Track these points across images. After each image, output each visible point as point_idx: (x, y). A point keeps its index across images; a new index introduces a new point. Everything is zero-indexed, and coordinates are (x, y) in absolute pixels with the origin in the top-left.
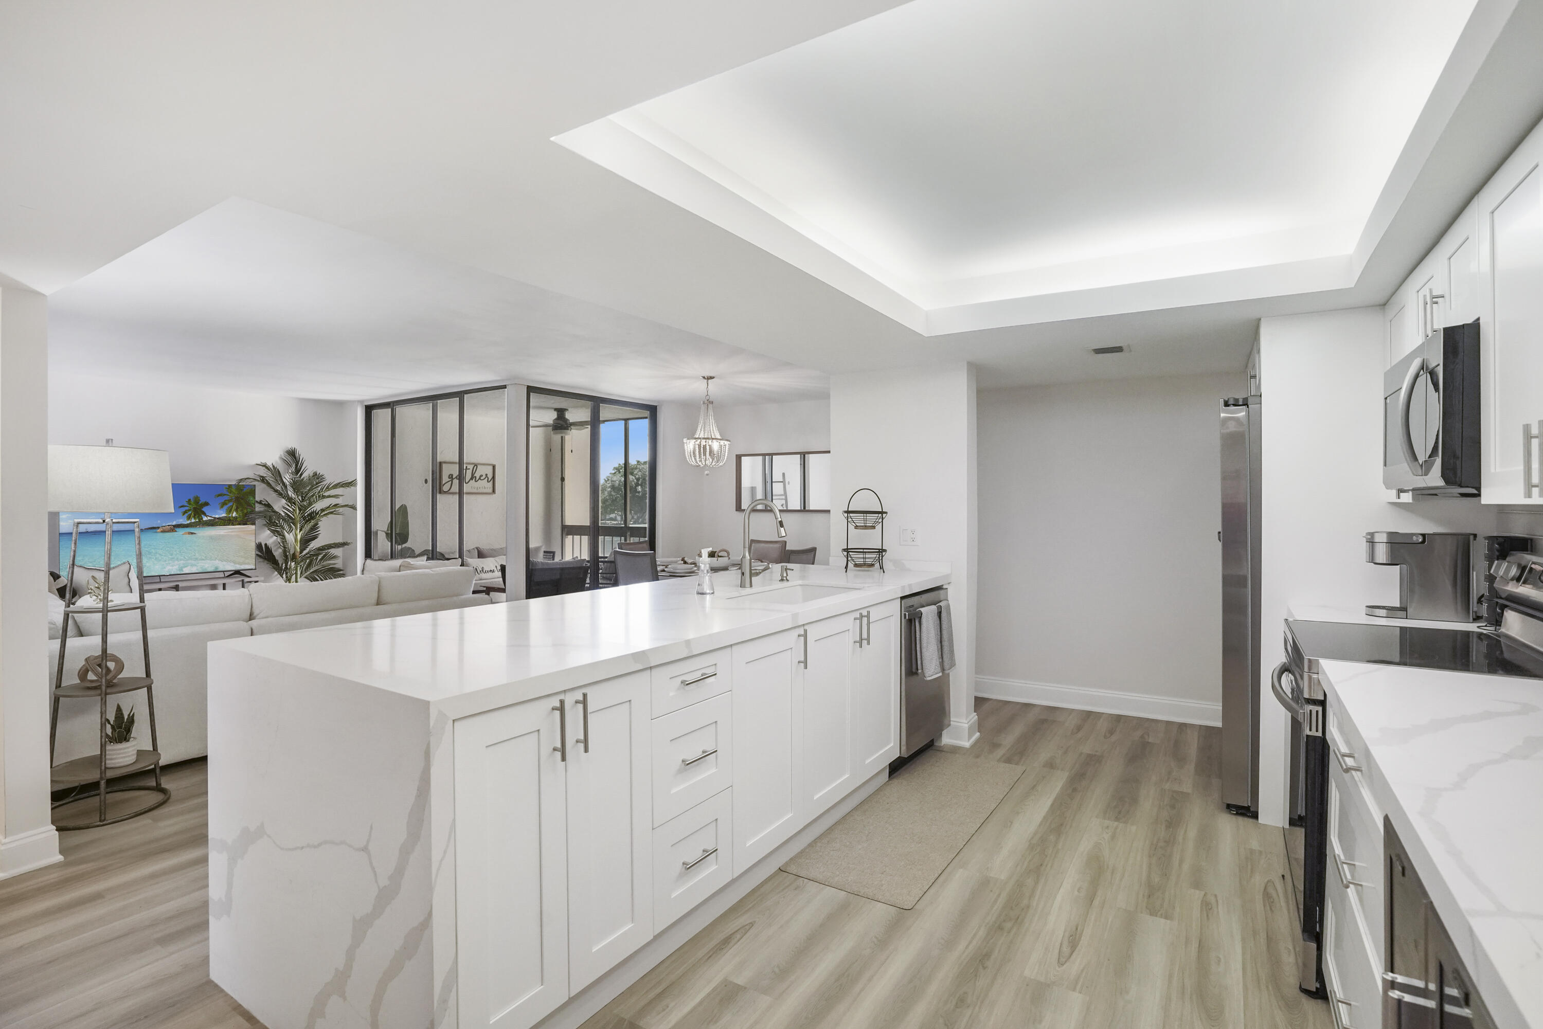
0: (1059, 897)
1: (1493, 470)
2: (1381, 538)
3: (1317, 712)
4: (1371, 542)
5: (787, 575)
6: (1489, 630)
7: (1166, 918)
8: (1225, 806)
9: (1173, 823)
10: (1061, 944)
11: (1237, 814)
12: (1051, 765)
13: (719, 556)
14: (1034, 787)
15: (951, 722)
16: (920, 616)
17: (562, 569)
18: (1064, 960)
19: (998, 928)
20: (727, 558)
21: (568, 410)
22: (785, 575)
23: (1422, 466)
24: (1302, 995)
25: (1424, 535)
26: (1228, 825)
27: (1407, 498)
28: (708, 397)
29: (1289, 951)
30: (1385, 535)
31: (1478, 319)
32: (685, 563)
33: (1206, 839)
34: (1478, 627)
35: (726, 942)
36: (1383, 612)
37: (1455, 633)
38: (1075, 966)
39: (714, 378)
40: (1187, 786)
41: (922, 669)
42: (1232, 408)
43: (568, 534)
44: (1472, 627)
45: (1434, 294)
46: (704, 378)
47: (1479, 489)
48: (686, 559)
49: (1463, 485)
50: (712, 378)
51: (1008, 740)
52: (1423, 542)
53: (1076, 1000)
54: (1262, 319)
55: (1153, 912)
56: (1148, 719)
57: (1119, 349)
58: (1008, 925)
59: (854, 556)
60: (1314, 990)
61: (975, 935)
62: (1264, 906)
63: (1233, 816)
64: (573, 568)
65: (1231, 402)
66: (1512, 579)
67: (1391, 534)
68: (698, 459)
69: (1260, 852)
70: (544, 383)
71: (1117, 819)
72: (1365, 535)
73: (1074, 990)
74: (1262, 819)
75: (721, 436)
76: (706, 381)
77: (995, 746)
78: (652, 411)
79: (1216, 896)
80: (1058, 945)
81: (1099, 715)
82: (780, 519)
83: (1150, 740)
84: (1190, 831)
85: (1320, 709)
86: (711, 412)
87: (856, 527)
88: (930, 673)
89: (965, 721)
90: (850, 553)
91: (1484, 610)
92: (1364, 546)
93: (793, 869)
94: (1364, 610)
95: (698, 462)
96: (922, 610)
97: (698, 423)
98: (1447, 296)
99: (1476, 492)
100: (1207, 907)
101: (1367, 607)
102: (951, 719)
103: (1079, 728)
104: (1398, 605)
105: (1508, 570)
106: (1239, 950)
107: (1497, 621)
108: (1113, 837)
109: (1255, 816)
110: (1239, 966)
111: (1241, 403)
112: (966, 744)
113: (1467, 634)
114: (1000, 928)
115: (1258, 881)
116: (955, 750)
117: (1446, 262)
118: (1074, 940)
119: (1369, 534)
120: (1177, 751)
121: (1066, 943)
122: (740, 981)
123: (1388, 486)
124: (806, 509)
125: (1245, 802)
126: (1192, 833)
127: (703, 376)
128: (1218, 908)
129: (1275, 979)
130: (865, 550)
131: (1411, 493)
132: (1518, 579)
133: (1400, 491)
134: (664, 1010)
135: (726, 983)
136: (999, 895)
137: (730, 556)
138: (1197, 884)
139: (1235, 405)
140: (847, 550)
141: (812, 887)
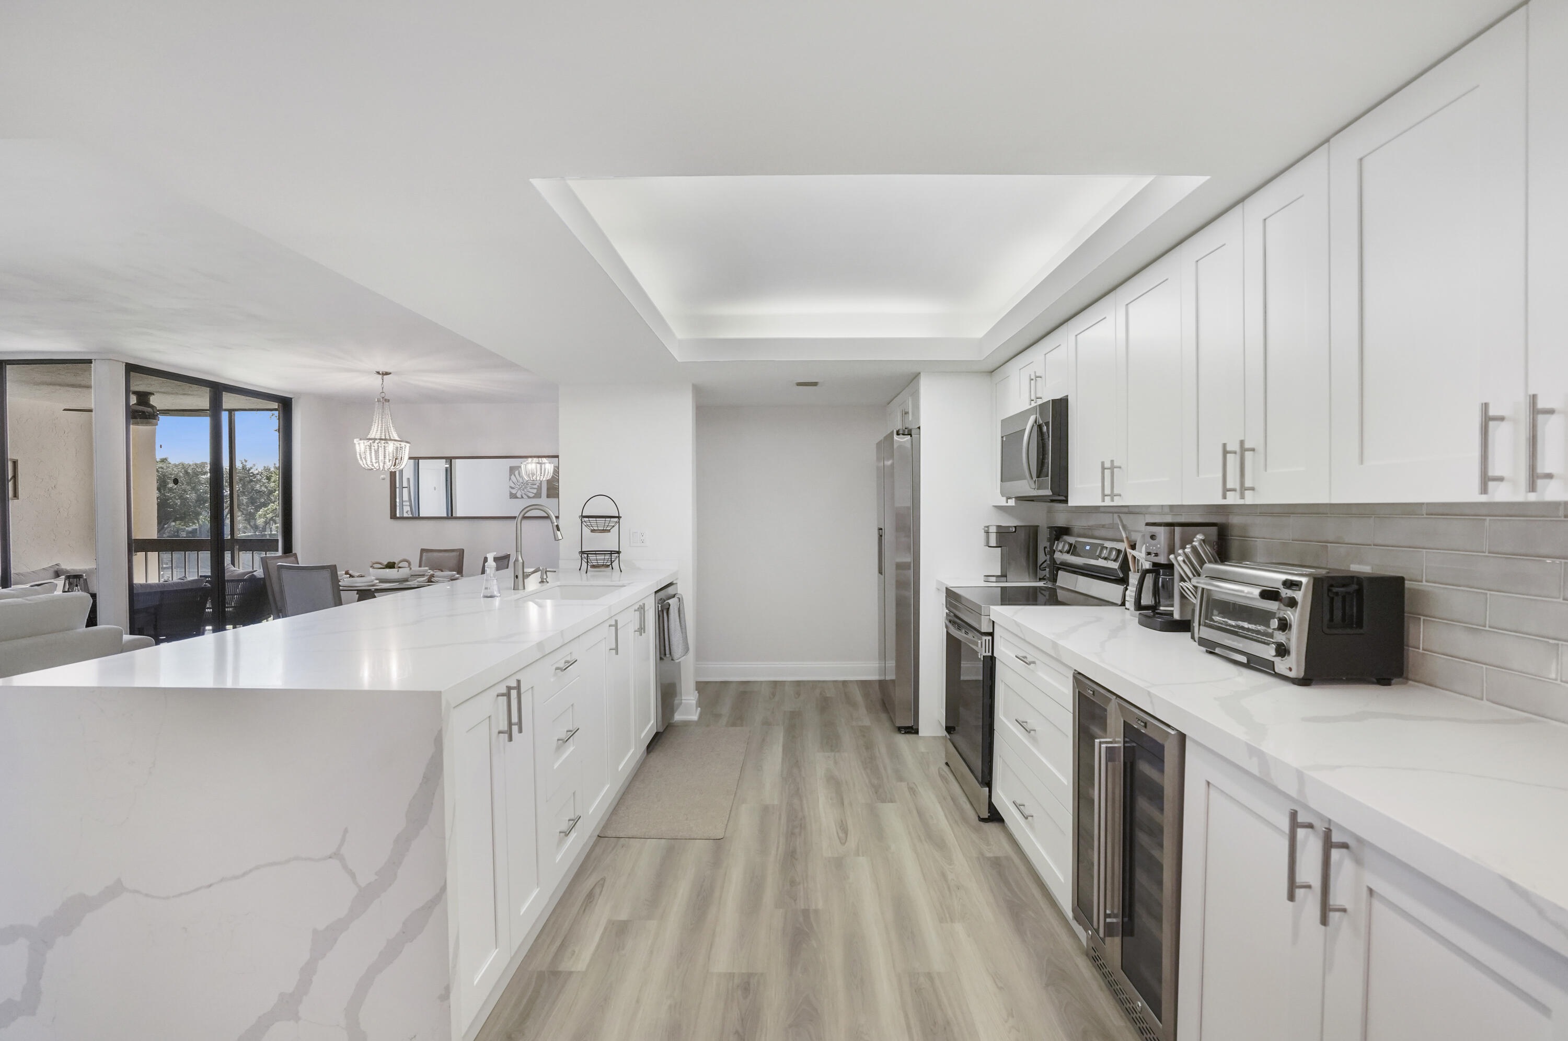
0: (821, 806)
1: (1076, 486)
2: (993, 529)
3: (989, 640)
4: (987, 532)
5: (547, 577)
6: (1050, 585)
7: (892, 802)
8: (897, 730)
9: (869, 746)
10: (837, 833)
11: (906, 733)
12: (767, 723)
13: (399, 567)
14: (763, 740)
15: (683, 701)
16: (668, 607)
17: (162, 593)
18: (844, 841)
19: (791, 835)
20: (409, 568)
21: (153, 394)
22: (545, 577)
23: (1035, 482)
24: (982, 824)
25: (1015, 527)
26: (902, 741)
27: (1012, 503)
28: (383, 395)
29: (966, 803)
30: (995, 527)
31: (1067, 396)
32: (351, 576)
33: (894, 753)
34: (1044, 584)
35: (590, 897)
36: (994, 579)
37: (1029, 587)
38: (852, 842)
39: (390, 373)
40: (866, 721)
41: (670, 653)
42: (901, 436)
43: (137, 551)
44: (1041, 584)
45: (1037, 375)
46: (378, 373)
47: (1067, 497)
48: (351, 572)
49: (1060, 494)
50: (387, 374)
51: (725, 709)
52: (1015, 531)
53: (863, 860)
54: (921, 374)
55: (883, 801)
56: (819, 681)
57: (815, 384)
58: (797, 830)
59: (592, 558)
60: (987, 817)
61: (778, 843)
62: (943, 782)
63: (904, 735)
64: (191, 590)
65: (901, 432)
66: (1065, 552)
67: (999, 527)
68: (374, 461)
69: (928, 753)
70: (157, 362)
71: (832, 751)
72: (983, 528)
73: (858, 855)
74: (920, 734)
75: (399, 436)
76: (380, 376)
77: (718, 716)
78: (285, 405)
79: (914, 783)
80: (835, 834)
81: (783, 683)
82: (556, 524)
83: (828, 695)
84: (882, 750)
85: (990, 638)
86: (387, 411)
87: (593, 531)
88: (678, 656)
89: (692, 698)
90: (589, 555)
91: (1047, 573)
92: (983, 535)
93: (610, 833)
94: (983, 578)
95: (374, 464)
96: (670, 601)
97: (372, 422)
98: (1043, 377)
99: (1065, 499)
100: (913, 791)
101: (985, 576)
102: (683, 698)
103: (774, 694)
104: (1000, 574)
105: (1064, 547)
106: (940, 809)
107: (1054, 579)
108: (836, 763)
109: (917, 732)
110: (944, 818)
111: (906, 433)
112: (694, 717)
113: (1035, 588)
114: (793, 834)
115: (934, 769)
116: (686, 724)
117: (1043, 356)
118: (843, 828)
119: (985, 527)
120: (849, 701)
121: (840, 831)
122: (623, 917)
123: (1003, 495)
124: (454, 515)
125: (910, 723)
126: (883, 750)
127: (378, 371)
128: (918, 788)
129: (965, 819)
130: (597, 552)
131: (1014, 499)
132: (1068, 552)
133: (1008, 498)
134: (573, 954)
135: (611, 923)
136: (780, 814)
137: (411, 567)
138: (901, 779)
139: (903, 434)
140: (582, 552)
141: (636, 843)
